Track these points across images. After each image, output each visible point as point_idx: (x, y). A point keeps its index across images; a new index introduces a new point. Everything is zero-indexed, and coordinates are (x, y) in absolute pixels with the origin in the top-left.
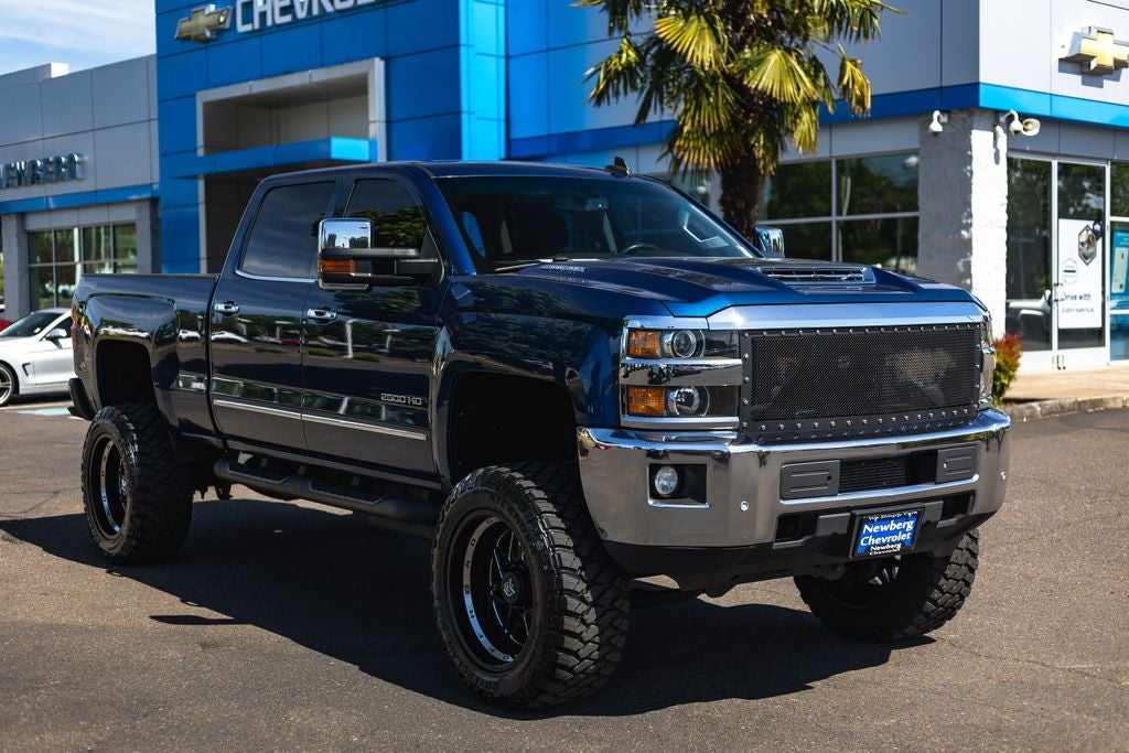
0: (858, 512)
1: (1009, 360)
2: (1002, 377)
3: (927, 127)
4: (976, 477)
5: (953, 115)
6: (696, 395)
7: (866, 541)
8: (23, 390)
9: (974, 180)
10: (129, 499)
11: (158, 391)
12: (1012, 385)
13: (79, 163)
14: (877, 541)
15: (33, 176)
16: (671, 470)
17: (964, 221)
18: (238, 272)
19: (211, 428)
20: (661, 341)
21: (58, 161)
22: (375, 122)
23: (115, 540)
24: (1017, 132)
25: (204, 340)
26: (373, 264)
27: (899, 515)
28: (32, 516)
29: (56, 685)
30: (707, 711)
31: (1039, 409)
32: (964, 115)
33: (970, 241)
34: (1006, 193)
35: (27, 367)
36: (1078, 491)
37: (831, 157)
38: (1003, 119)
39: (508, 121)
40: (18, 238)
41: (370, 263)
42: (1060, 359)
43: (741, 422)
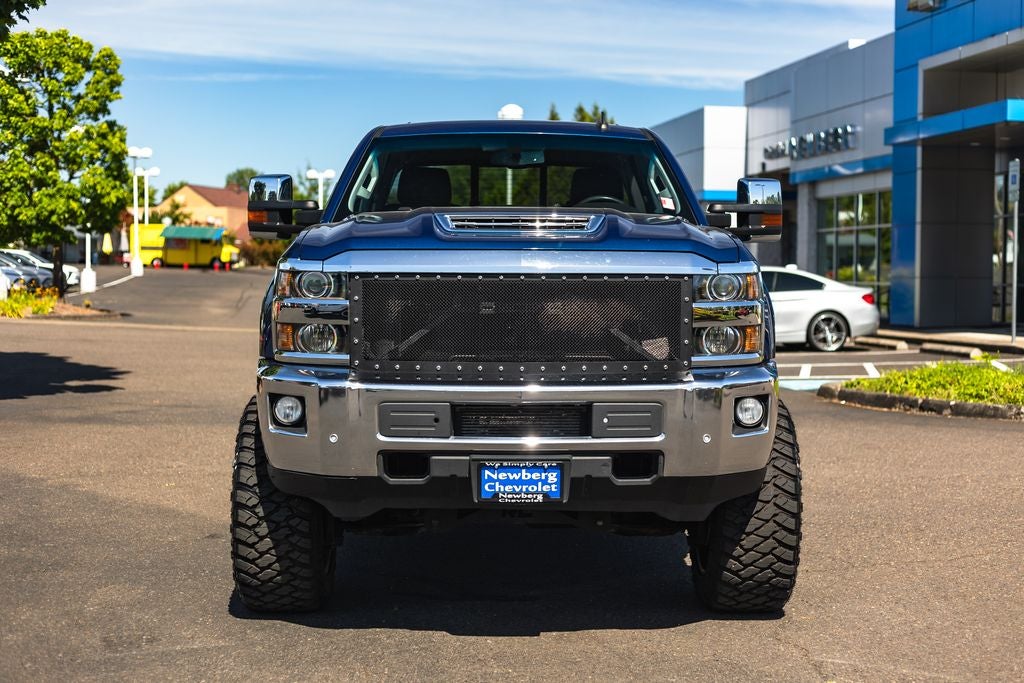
0: (475, 457)
4: (661, 437)
7: (492, 487)
13: (852, 133)
14: (508, 488)
16: (293, 400)
21: (836, 132)
27: (529, 464)
40: (809, 205)
43: (352, 360)
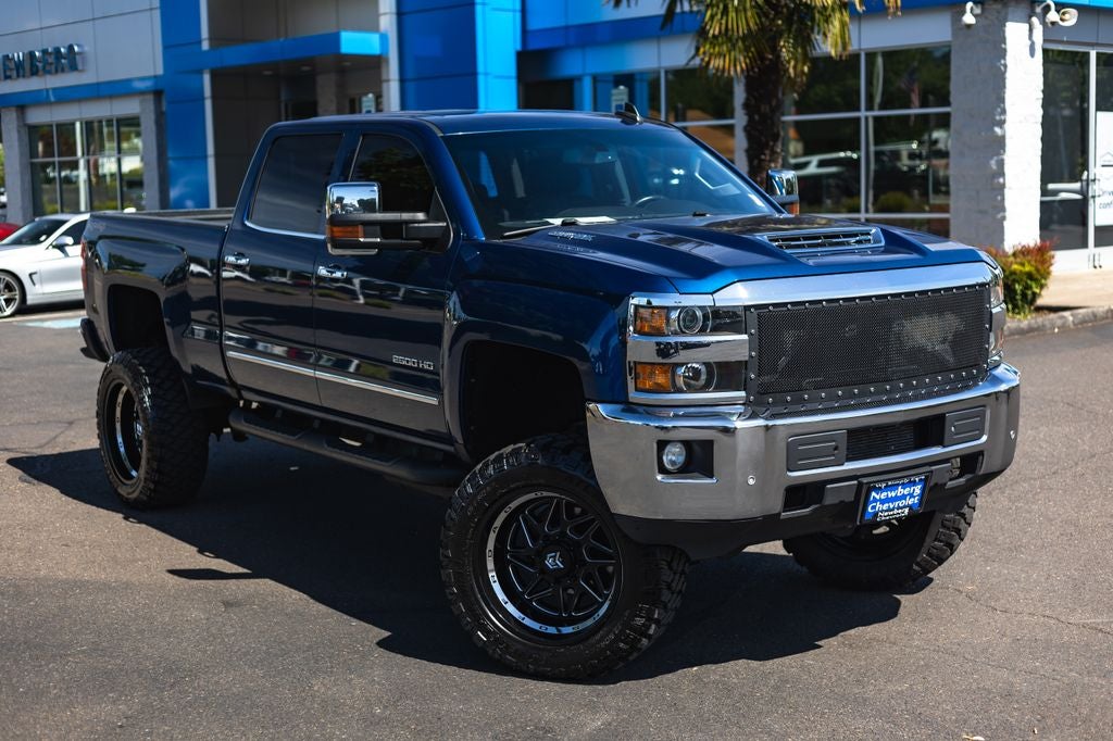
0: (865, 480)
1: (1040, 267)
2: (1034, 285)
3: (960, 20)
4: (984, 438)
5: (986, 6)
6: (703, 369)
7: (874, 507)
8: (30, 300)
9: (1008, 75)
10: (144, 442)
11: (169, 331)
12: (1043, 293)
13: (79, 53)
14: (885, 507)
15: (31, 66)
16: (679, 445)
17: (998, 118)
18: (248, 224)
19: (225, 377)
20: (668, 319)
21: (57, 50)
22: (385, 14)
23: (132, 485)
24: (1053, 23)
25: (215, 279)
26: (382, 229)
27: (906, 481)
28: (48, 451)
29: (83, 652)
30: (724, 676)
31: (1071, 318)
32: (998, 6)
33: (1003, 138)
34: (1042, 87)
35: (34, 277)
36: (1106, 416)
37: (860, 49)
38: (1038, 10)
39: (524, 11)
40: (19, 132)
41: (378, 228)
42: (1096, 257)
43: (748, 397)
